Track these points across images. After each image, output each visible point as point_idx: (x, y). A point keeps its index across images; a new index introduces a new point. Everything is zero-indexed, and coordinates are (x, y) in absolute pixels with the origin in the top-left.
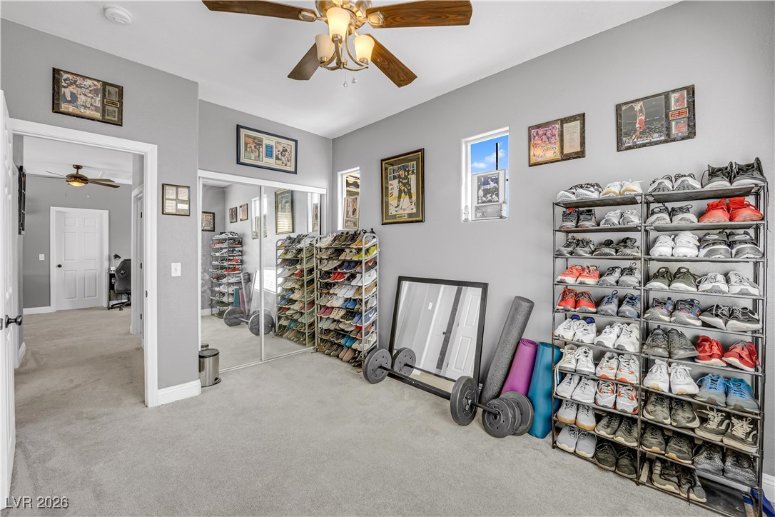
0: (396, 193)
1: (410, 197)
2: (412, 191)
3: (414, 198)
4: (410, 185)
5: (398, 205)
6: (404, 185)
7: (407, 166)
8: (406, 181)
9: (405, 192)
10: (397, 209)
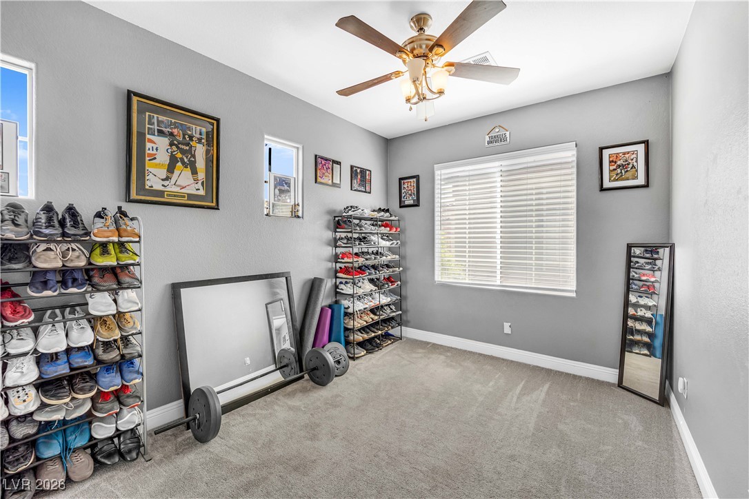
0: (163, 157)
1: (194, 172)
2: (198, 165)
3: (201, 175)
4: (194, 156)
5: (167, 179)
6: (183, 152)
7: (189, 128)
8: (187, 148)
9: (183, 163)
10: (166, 183)
